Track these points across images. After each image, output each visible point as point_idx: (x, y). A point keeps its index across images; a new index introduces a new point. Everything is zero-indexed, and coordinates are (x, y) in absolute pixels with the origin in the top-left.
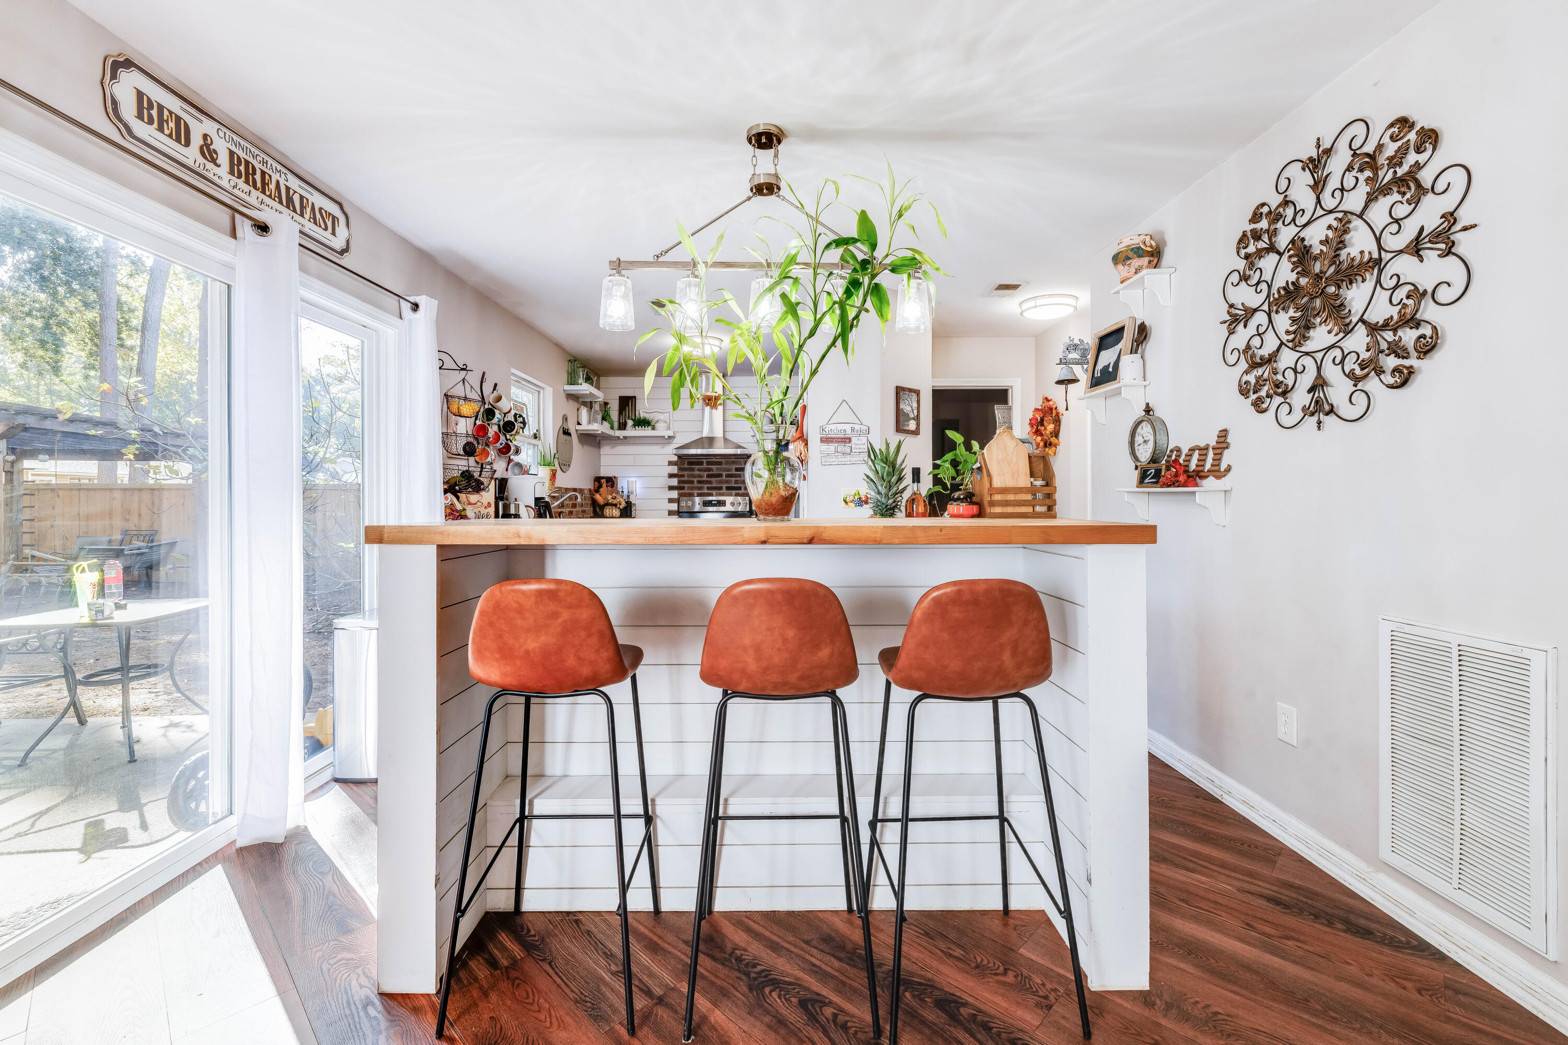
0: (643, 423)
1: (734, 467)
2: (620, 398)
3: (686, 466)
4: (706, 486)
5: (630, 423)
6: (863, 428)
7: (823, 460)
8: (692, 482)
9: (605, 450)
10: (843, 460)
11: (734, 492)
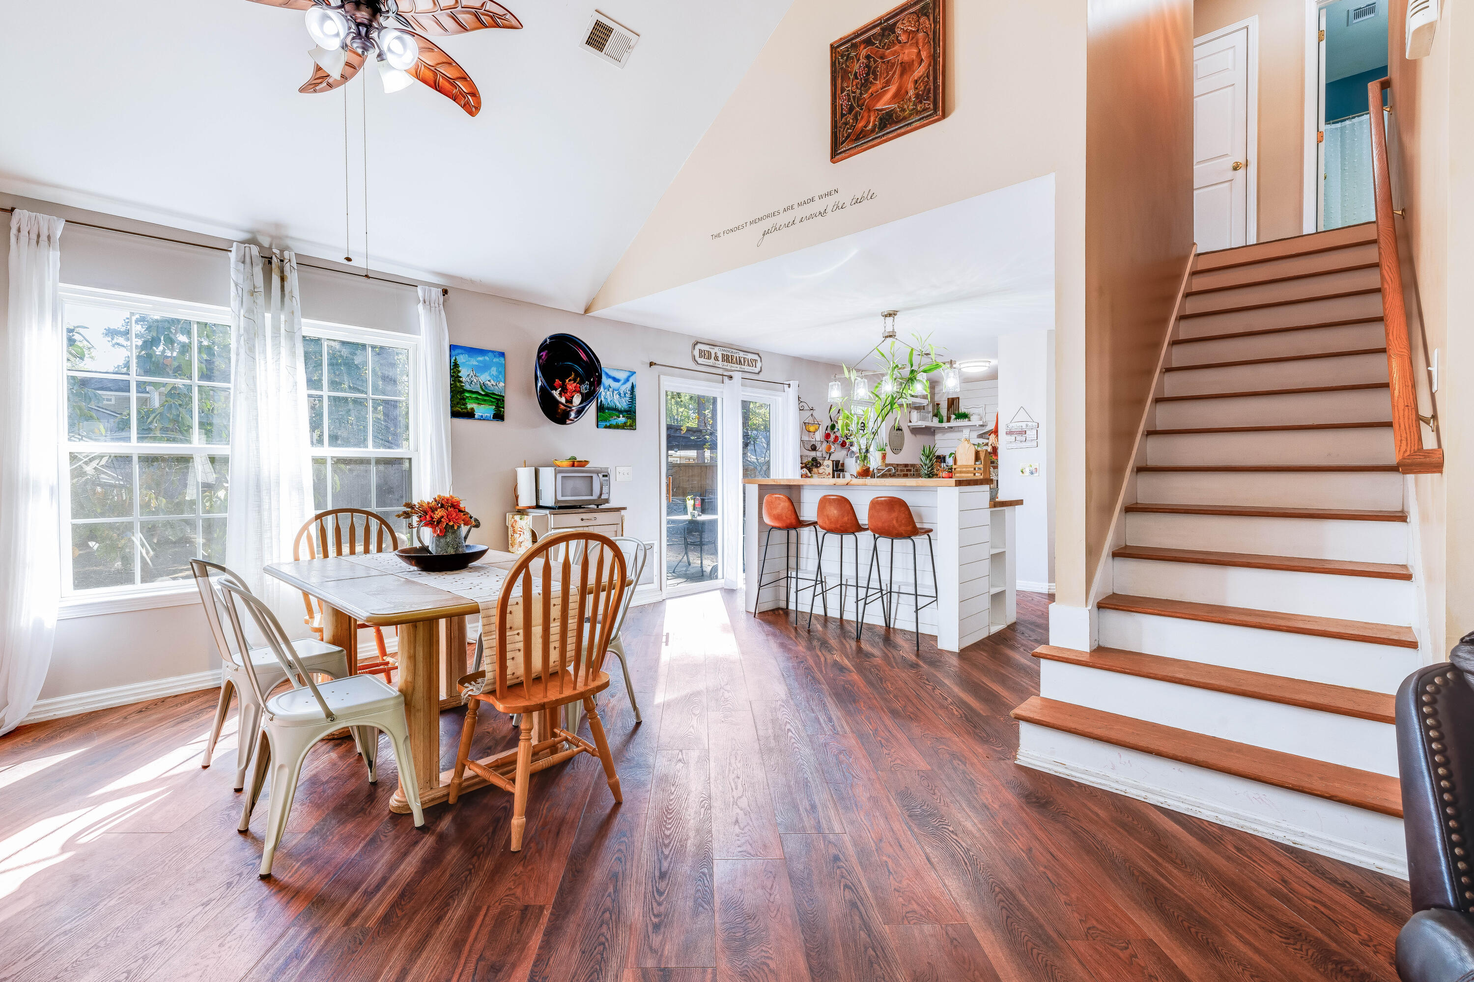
0: (965, 416)
5: (953, 417)
6: (1034, 424)
7: (1008, 446)
9: (938, 437)
10: (1021, 445)
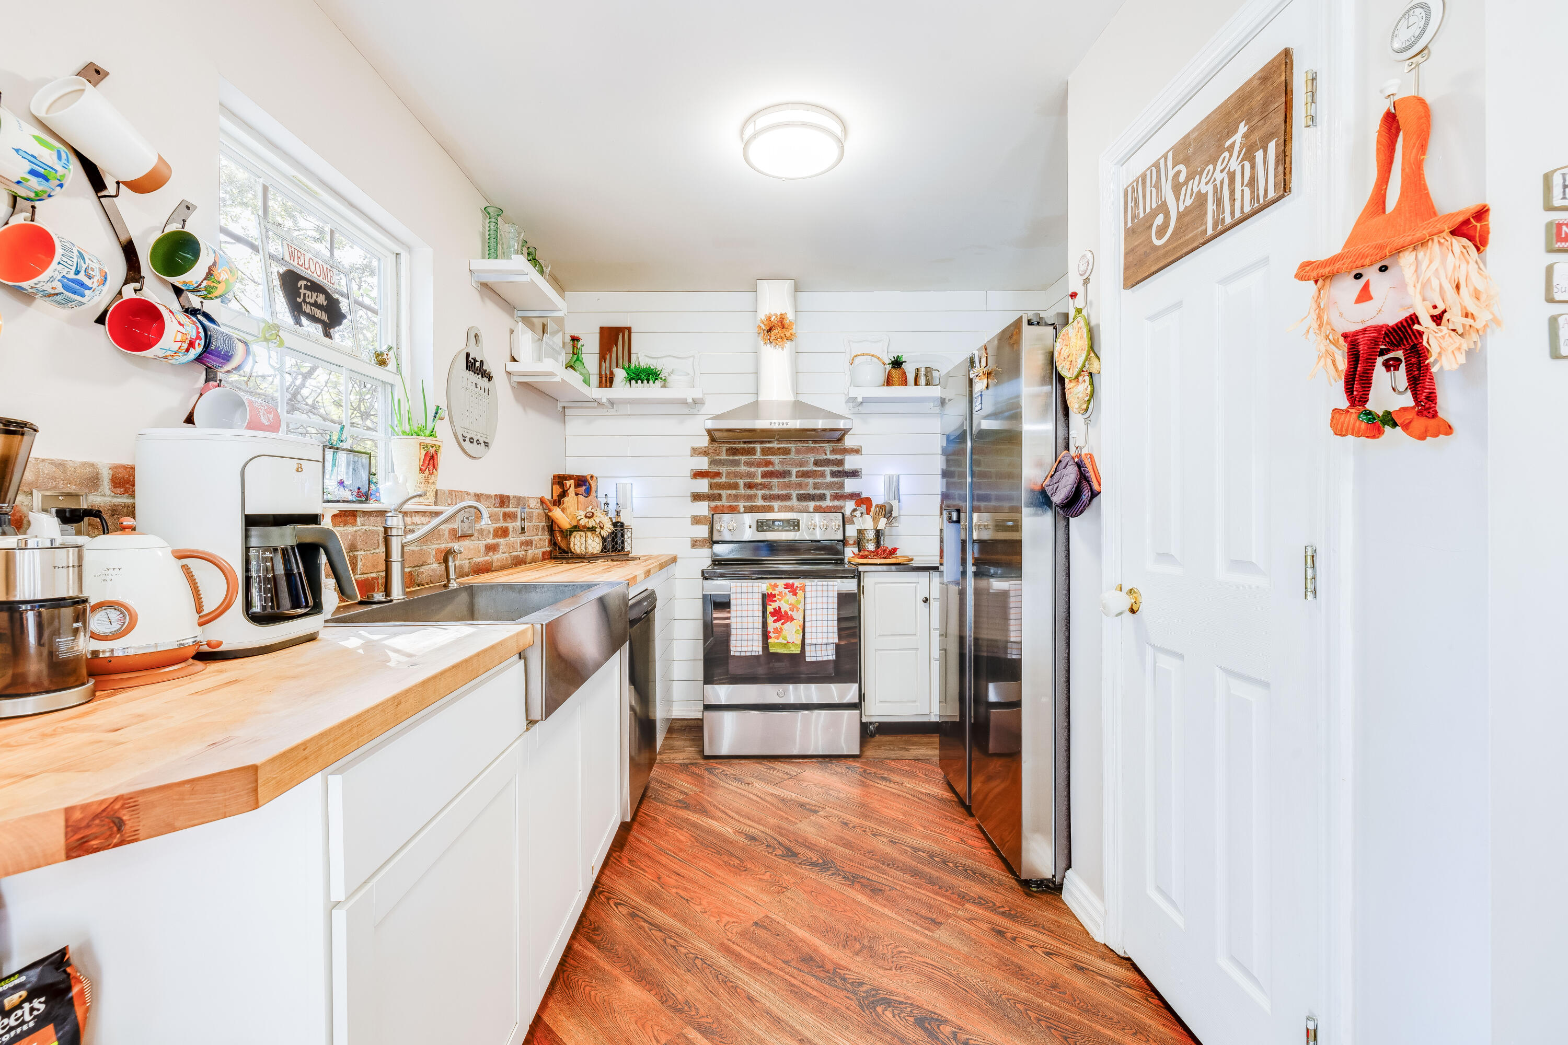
0: (645, 374)
1: (811, 458)
2: (601, 328)
3: (724, 456)
4: (760, 493)
8: (735, 486)
9: (575, 425)
11: (811, 505)
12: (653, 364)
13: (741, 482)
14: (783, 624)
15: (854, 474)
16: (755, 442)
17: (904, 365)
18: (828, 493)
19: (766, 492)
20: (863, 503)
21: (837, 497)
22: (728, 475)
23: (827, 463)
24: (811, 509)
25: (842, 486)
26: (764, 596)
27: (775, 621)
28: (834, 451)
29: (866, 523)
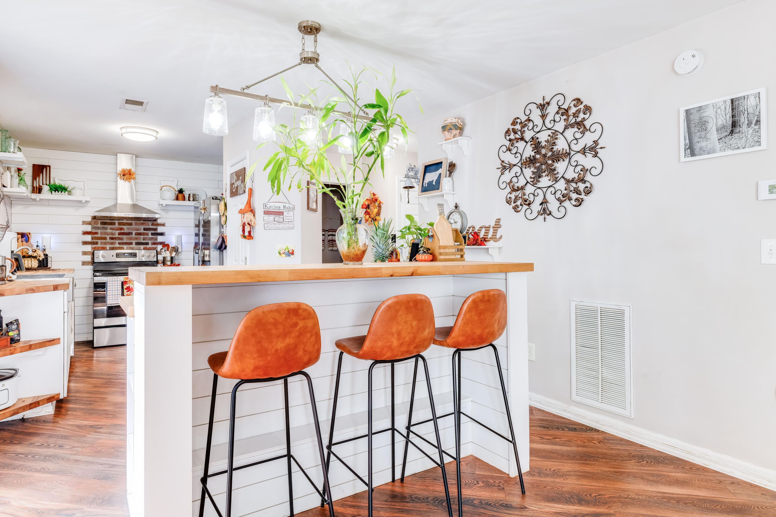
1: (142, 227)
2: (34, 165)
3: (99, 225)
4: (117, 242)
5: (46, 188)
6: (291, 206)
7: (266, 226)
8: (105, 238)
10: (278, 226)
11: (142, 247)
12: (64, 184)
13: (108, 237)
14: (130, 292)
15: (162, 234)
16: (115, 220)
17: (184, 192)
18: (150, 242)
19: (120, 241)
20: (166, 246)
21: (154, 244)
22: (101, 233)
23: (149, 229)
24: (142, 248)
25: (156, 239)
26: (122, 282)
27: (127, 292)
28: (153, 225)
29: (167, 255)
